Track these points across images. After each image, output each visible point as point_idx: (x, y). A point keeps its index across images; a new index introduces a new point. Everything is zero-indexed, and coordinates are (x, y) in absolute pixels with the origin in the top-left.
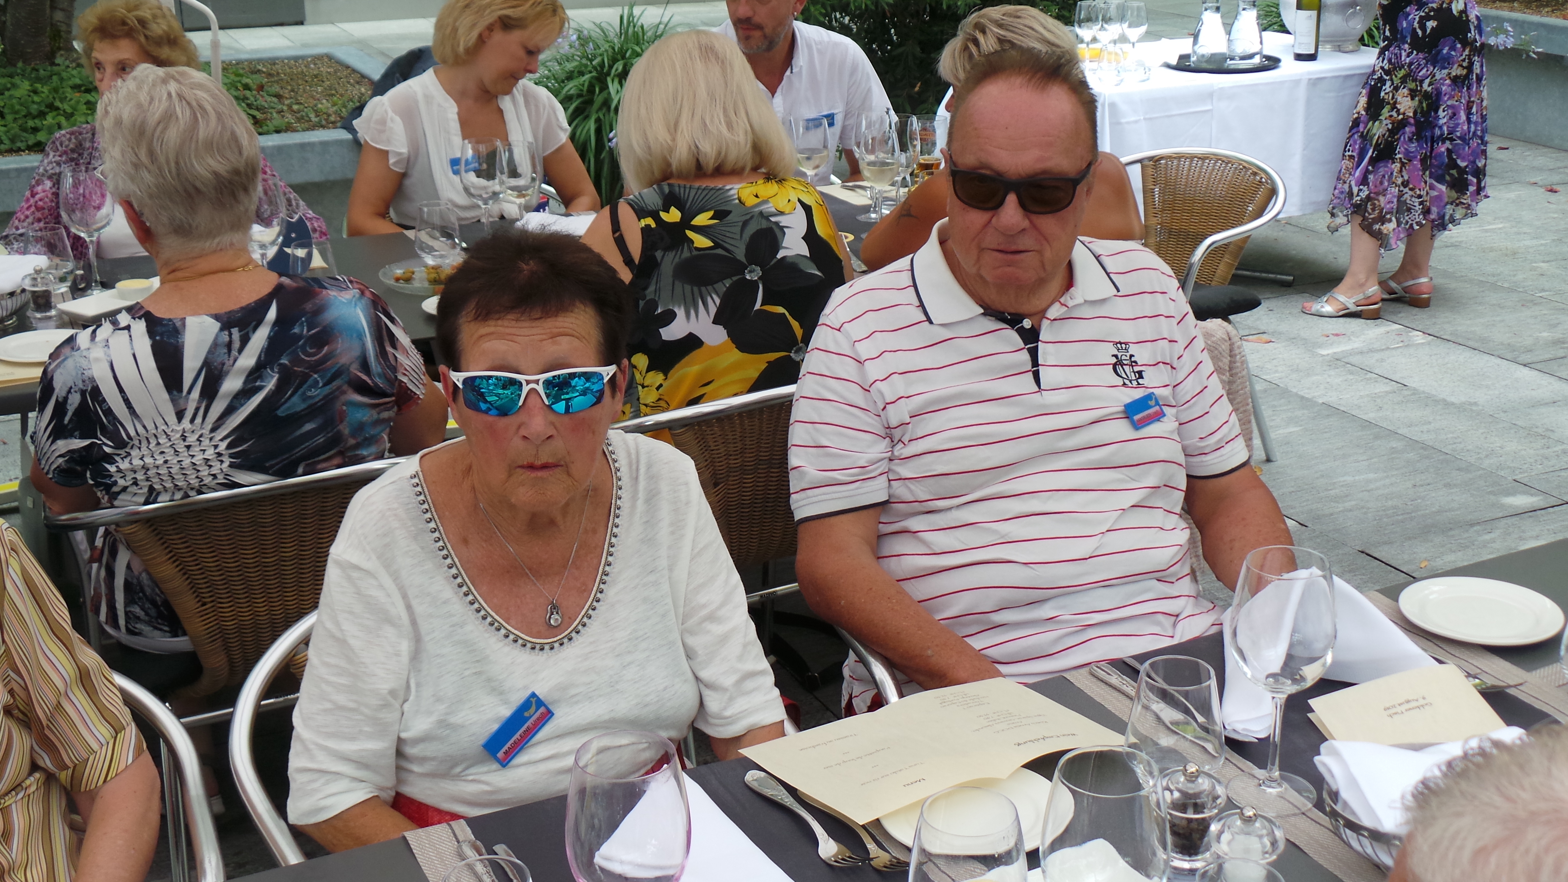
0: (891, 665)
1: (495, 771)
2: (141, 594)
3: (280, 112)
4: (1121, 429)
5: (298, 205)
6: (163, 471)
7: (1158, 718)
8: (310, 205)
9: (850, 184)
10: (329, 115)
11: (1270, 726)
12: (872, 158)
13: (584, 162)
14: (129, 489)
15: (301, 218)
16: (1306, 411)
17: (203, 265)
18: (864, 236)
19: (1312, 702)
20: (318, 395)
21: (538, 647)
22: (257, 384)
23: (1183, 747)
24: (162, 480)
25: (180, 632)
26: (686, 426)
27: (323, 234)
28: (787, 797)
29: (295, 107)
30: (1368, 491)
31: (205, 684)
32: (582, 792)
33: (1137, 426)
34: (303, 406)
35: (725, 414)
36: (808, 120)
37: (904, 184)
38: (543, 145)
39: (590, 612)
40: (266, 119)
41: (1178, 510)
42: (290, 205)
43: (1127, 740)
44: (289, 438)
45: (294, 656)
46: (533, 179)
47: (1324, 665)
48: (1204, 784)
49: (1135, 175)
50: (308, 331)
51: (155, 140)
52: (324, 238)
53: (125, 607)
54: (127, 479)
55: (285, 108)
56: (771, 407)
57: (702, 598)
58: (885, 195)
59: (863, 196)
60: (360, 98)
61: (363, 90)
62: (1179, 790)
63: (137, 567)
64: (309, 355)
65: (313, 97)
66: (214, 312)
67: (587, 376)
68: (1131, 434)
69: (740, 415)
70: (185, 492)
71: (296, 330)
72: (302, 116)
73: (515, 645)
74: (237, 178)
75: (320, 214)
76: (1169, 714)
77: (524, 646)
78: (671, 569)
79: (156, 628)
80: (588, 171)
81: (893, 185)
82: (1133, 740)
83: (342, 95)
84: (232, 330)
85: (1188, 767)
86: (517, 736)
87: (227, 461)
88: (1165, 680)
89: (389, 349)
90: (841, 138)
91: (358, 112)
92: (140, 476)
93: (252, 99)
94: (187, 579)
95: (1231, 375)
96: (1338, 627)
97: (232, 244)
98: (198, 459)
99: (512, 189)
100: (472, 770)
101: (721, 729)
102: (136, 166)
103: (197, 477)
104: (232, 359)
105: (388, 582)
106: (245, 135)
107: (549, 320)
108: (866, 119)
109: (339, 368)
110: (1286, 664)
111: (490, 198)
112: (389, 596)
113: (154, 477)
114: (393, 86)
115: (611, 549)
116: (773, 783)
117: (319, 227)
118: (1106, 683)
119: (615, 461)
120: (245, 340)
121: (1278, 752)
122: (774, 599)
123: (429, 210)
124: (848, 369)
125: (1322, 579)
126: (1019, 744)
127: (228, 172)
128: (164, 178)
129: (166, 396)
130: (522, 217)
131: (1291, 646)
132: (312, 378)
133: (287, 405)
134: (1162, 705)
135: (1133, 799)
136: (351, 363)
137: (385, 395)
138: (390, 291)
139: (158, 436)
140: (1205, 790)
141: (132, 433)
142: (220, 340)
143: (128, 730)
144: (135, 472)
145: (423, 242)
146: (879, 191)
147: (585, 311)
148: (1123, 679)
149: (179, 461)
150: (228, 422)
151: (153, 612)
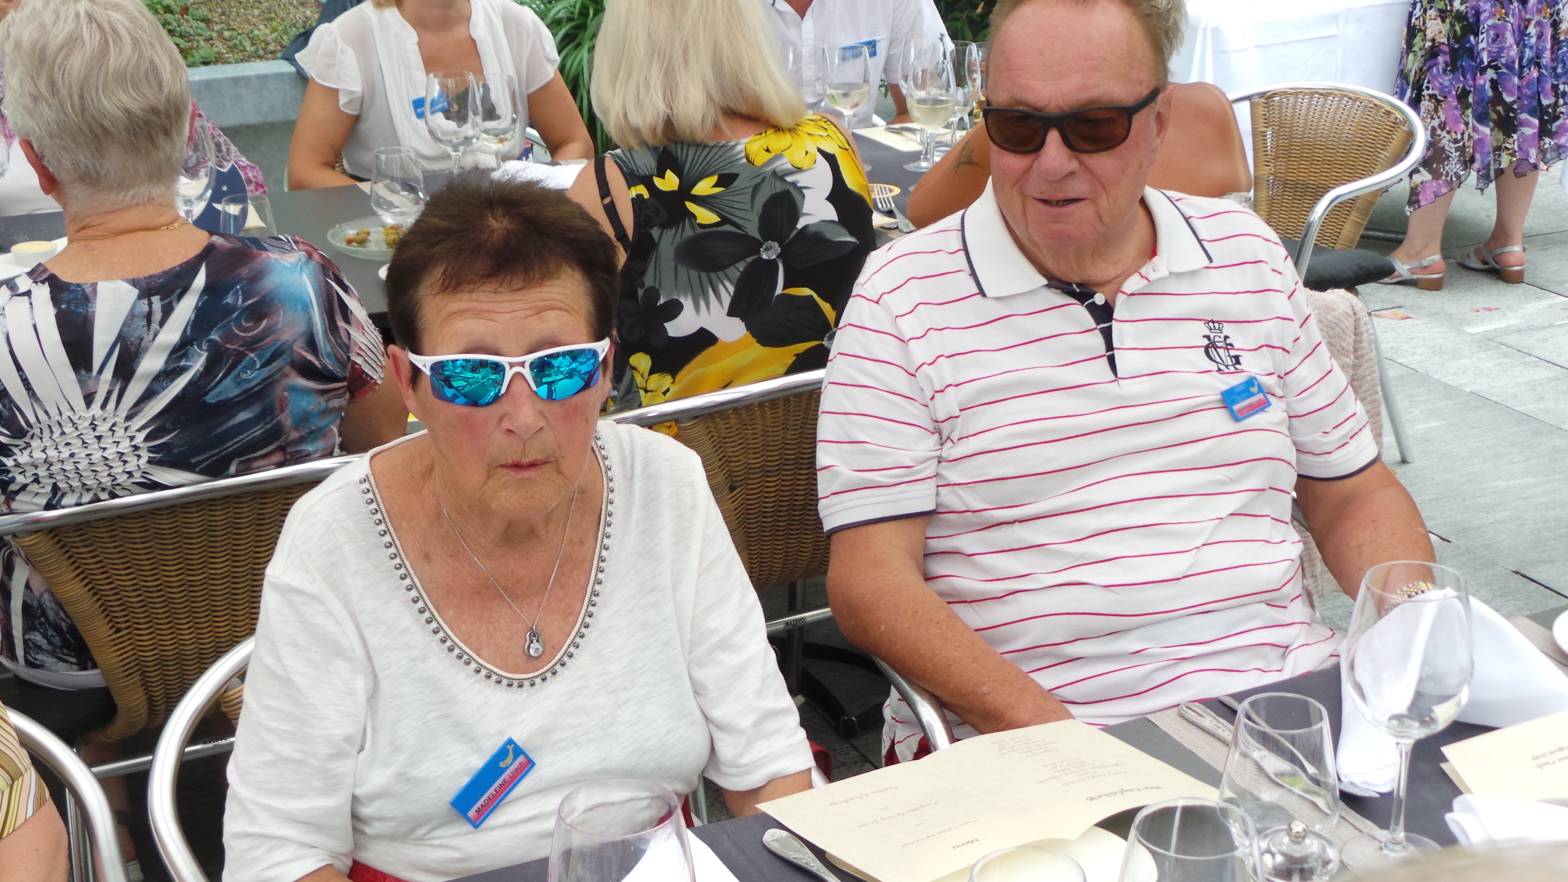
0: (940, 704)
1: (465, 834)
2: (42, 619)
3: (209, 39)
4: (1219, 421)
5: (228, 150)
6: (69, 466)
7: (1260, 768)
8: (243, 151)
9: (897, 126)
10: (267, 44)
11: (1394, 779)
12: (922, 94)
13: (575, 98)
14: (29, 488)
15: (233, 167)
16: (1449, 402)
17: (118, 222)
18: (911, 189)
19: (1447, 750)
20: (255, 378)
21: (515, 683)
22: (182, 364)
23: (1290, 802)
24: (68, 478)
25: (89, 664)
26: (696, 418)
27: (259, 186)
28: (814, 861)
29: (227, 34)
30: (1525, 499)
31: (118, 728)
32: (567, 855)
33: (1237, 417)
34: (236, 391)
35: (742, 403)
36: (845, 49)
37: (961, 125)
38: (527, 80)
39: (578, 640)
40: (191, 48)
41: (1288, 518)
42: (219, 151)
43: (1222, 794)
44: (220, 430)
45: (225, 692)
46: (514, 121)
47: (1458, 704)
48: (1312, 846)
49: (1243, 114)
50: (244, 301)
51: (56, 68)
52: (261, 190)
53: (24, 635)
54: (27, 475)
55: (214, 35)
56: (799, 396)
57: (713, 622)
58: (939, 139)
59: (912, 140)
60: (305, 22)
61: (308, 13)
62: (1283, 854)
63: (38, 585)
64: (244, 330)
65: (248, 21)
66: (131, 277)
67: (574, 355)
68: (1230, 426)
69: (761, 405)
70: (95, 494)
71: (229, 300)
72: (235, 45)
73: (488, 681)
74: (155, 118)
75: (257, 163)
76: (1273, 763)
77: (499, 682)
78: (675, 587)
79: (60, 659)
80: (581, 110)
81: (948, 126)
82: (1229, 794)
83: (282, 19)
84: (152, 298)
85: (1293, 826)
86: (491, 791)
87: (145, 456)
88: (1267, 721)
89: (341, 324)
90: (885, 70)
91: (302, 39)
92: (42, 472)
93: (175, 24)
94: (99, 600)
95: (1357, 358)
96: (1475, 658)
97: (150, 199)
98: (111, 453)
99: (486, 132)
100: (438, 833)
101: (736, 779)
102: (35, 98)
103: (109, 475)
104: (152, 333)
105: (337, 607)
106: (168, 67)
107: (533, 290)
108: (915, 48)
109: (280, 346)
110: (1414, 705)
111: (462, 144)
112: (338, 623)
113: (58, 474)
114: (345, 9)
115: (601, 564)
116: (797, 844)
117: (254, 177)
118: (1198, 727)
119: (605, 458)
120: (167, 311)
121: (1403, 809)
122: (802, 628)
123: (387, 158)
124: (887, 349)
125: (1456, 601)
126: (1092, 799)
127: (143, 110)
128: (65, 113)
129: (71, 375)
130: (499, 167)
131: (1421, 681)
132: (248, 358)
133: (216, 391)
134: (1265, 752)
135: (1223, 863)
136: (295, 341)
137: (335, 379)
138: (340, 254)
139: (63, 424)
140: (1313, 854)
141: (32, 419)
142: (138, 310)
143: (26, 776)
144: (36, 467)
145: (381, 197)
146: (931, 135)
147: (571, 276)
148: (1218, 722)
149: (88, 455)
150: (146, 409)
151: (57, 640)
